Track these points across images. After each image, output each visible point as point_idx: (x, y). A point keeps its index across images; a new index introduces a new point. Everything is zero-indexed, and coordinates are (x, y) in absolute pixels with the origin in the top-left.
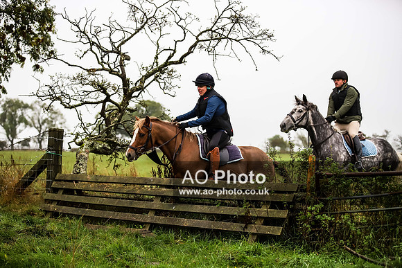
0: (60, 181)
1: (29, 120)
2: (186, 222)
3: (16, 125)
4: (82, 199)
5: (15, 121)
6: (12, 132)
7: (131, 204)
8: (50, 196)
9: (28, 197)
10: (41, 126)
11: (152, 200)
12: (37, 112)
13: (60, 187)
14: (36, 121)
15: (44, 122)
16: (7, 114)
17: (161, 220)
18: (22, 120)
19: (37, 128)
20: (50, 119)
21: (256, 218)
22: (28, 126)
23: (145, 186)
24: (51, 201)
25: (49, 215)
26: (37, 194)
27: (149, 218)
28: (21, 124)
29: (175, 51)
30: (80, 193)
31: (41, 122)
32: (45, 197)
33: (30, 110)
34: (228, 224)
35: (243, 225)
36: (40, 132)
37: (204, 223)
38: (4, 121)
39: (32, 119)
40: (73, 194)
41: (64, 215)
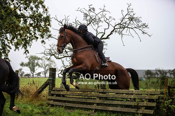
0: (54, 91)
1: (40, 65)
2: (111, 109)
3: (34, 67)
4: (64, 99)
5: (34, 65)
6: (33, 70)
7: (86, 100)
8: (50, 97)
9: (40, 98)
10: (45, 67)
11: (95, 99)
12: (44, 61)
13: (55, 93)
14: (43, 65)
15: (47, 65)
16: (31, 62)
17: (100, 107)
18: (37, 64)
19: (44, 68)
20: (49, 64)
21: (142, 106)
22: (40, 67)
23: (92, 93)
24: (51, 100)
25: (50, 106)
26: (44, 97)
27: (94, 107)
28: (37, 66)
29: (104, 33)
30: (63, 96)
31: (45, 65)
32: (48, 98)
33: (41, 60)
34: (129, 109)
35: (136, 109)
36: (45, 69)
37: (119, 109)
38: (29, 65)
39: (42, 64)
40: (60, 97)
41: (56, 106)
